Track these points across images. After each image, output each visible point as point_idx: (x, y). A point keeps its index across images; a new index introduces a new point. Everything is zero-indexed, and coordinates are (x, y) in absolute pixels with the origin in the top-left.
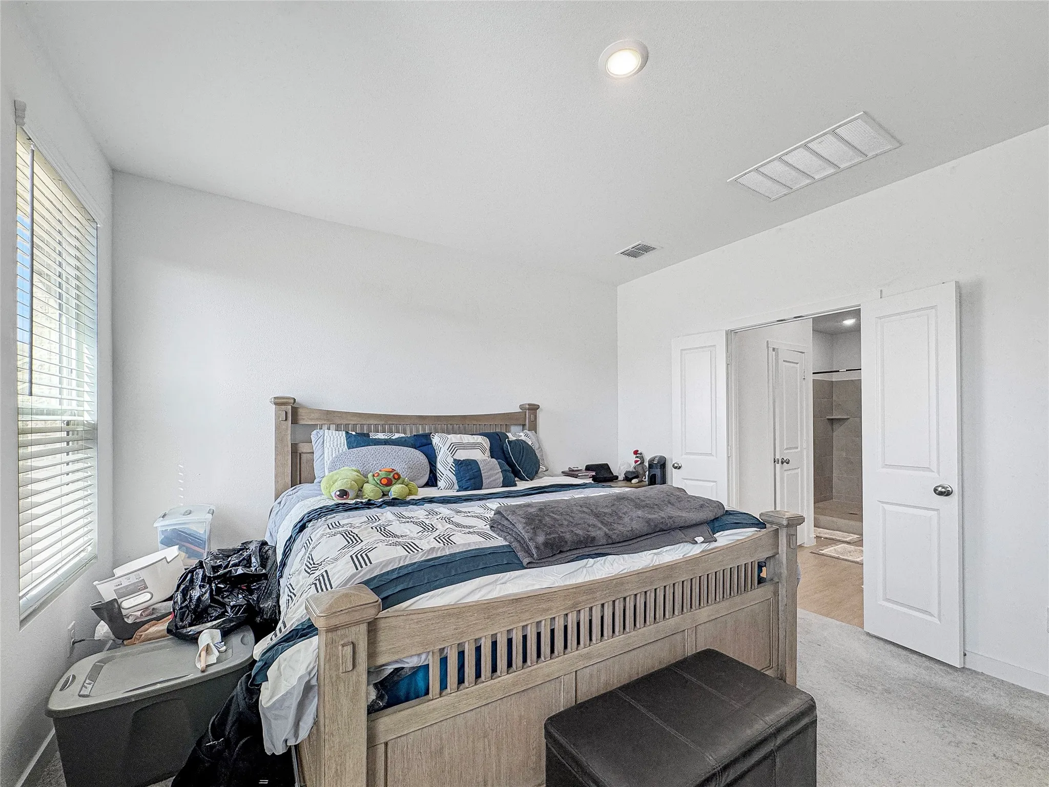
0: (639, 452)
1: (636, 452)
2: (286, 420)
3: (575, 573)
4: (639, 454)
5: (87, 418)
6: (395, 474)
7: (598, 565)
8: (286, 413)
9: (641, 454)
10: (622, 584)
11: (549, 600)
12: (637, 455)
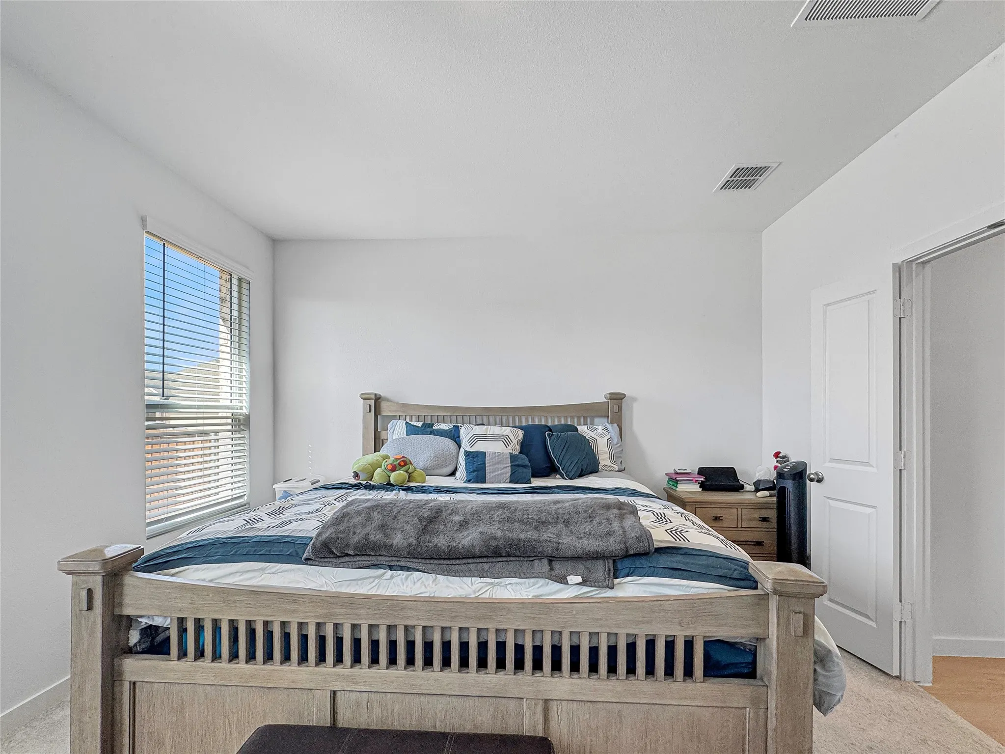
0: (781, 455)
1: (777, 455)
2: (370, 411)
3: (360, 582)
4: (780, 457)
5: (245, 411)
6: (402, 461)
7: (397, 580)
8: (370, 406)
9: (785, 457)
10: (402, 609)
11: (295, 601)
12: (778, 459)
